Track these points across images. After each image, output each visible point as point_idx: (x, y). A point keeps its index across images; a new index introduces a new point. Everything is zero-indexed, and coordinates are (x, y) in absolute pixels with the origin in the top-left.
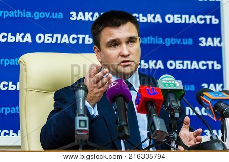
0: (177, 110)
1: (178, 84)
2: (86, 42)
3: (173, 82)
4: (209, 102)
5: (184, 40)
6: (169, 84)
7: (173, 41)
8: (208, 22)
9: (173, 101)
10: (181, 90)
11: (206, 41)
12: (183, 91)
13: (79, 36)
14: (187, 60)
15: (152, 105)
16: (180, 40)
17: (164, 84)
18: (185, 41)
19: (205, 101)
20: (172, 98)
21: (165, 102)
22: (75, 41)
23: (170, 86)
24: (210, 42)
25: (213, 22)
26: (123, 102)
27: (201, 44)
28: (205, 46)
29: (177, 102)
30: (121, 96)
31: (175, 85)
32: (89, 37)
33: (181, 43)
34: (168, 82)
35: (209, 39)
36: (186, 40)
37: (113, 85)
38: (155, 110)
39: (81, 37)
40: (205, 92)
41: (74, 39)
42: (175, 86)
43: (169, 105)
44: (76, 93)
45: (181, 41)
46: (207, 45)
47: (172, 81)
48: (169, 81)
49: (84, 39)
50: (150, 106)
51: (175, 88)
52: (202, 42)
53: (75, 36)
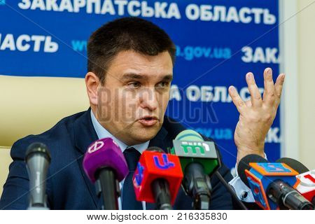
0: (206, 197)
1: (207, 148)
2: (47, 49)
3: (199, 144)
4: (260, 180)
5: (216, 51)
6: (193, 147)
7: (198, 52)
8: (257, 20)
9: (199, 179)
10: (214, 159)
11: (253, 53)
12: (216, 161)
13: (34, 38)
14: (221, 85)
15: (163, 187)
16: (209, 50)
17: (185, 147)
18: (218, 53)
19: (253, 179)
20: (197, 172)
21: (185, 181)
22: (27, 47)
23: (194, 151)
24: (259, 55)
25: (266, 21)
26: (112, 180)
27: (244, 59)
28: (252, 63)
29: (205, 181)
30: (110, 169)
31: (202, 149)
32: (52, 41)
33: (212, 56)
34: (191, 144)
35: (259, 50)
36: (221, 51)
37: (95, 149)
38: (168, 195)
39: (38, 39)
40: (252, 162)
41: (24, 43)
42: (203, 153)
43: (192, 186)
44: (29, 161)
45: (212, 52)
46: (256, 60)
47: (197, 142)
48: (193, 142)
49: (42, 44)
50: (159, 187)
51: (203, 155)
52: (247, 54)
53: (27, 38)
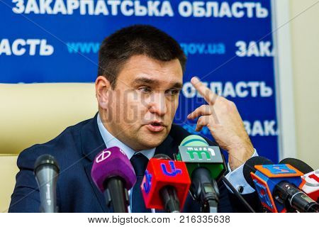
0: (214, 202)
1: (213, 153)
2: (42, 53)
3: (205, 149)
4: (266, 183)
5: (210, 46)
7: (192, 48)
8: (250, 14)
9: (206, 184)
10: (220, 163)
11: (247, 47)
12: (222, 166)
13: (30, 42)
14: (216, 80)
15: (171, 194)
16: (203, 46)
17: (191, 152)
18: (212, 48)
19: (259, 181)
20: (204, 177)
21: (193, 187)
22: (23, 51)
24: (253, 49)
25: (259, 15)
26: (121, 189)
27: (238, 53)
28: (246, 57)
29: (212, 185)
30: (118, 178)
32: (48, 43)
33: (206, 53)
34: (197, 150)
35: (253, 44)
36: (215, 46)
37: (103, 159)
38: (177, 202)
39: (33, 43)
41: (20, 47)
42: (209, 158)
43: (199, 191)
44: (38, 174)
45: (206, 48)
46: (249, 54)
47: (202, 147)
48: (198, 147)
49: (38, 47)
50: (168, 194)
51: (209, 160)
52: (240, 49)
53: (22, 42)
